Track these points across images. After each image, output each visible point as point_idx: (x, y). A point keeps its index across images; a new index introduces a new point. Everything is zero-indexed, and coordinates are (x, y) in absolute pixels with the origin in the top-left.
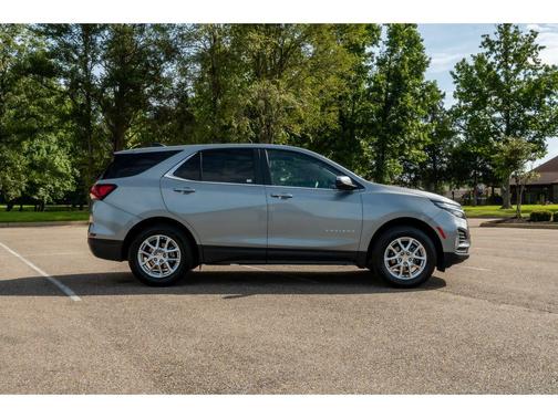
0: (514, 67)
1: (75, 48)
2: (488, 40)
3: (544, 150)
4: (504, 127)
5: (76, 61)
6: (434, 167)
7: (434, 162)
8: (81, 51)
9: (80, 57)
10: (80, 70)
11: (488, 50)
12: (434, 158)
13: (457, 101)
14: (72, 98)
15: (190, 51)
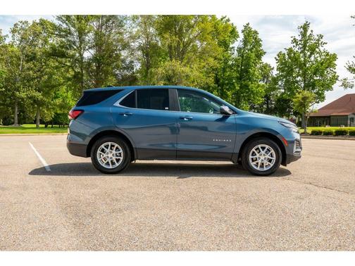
0: (309, 53)
1: (74, 43)
2: (294, 39)
3: (324, 98)
4: (303, 85)
5: (75, 50)
6: (268, 106)
7: (268, 104)
8: (78, 44)
9: (78, 48)
10: (77, 55)
11: (295, 44)
12: (267, 101)
13: (278, 72)
14: (73, 68)
15: (135, 45)
